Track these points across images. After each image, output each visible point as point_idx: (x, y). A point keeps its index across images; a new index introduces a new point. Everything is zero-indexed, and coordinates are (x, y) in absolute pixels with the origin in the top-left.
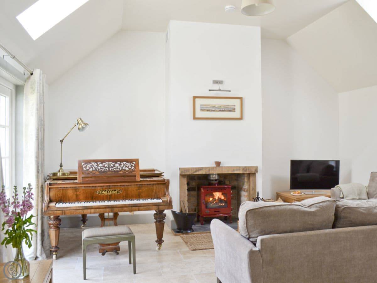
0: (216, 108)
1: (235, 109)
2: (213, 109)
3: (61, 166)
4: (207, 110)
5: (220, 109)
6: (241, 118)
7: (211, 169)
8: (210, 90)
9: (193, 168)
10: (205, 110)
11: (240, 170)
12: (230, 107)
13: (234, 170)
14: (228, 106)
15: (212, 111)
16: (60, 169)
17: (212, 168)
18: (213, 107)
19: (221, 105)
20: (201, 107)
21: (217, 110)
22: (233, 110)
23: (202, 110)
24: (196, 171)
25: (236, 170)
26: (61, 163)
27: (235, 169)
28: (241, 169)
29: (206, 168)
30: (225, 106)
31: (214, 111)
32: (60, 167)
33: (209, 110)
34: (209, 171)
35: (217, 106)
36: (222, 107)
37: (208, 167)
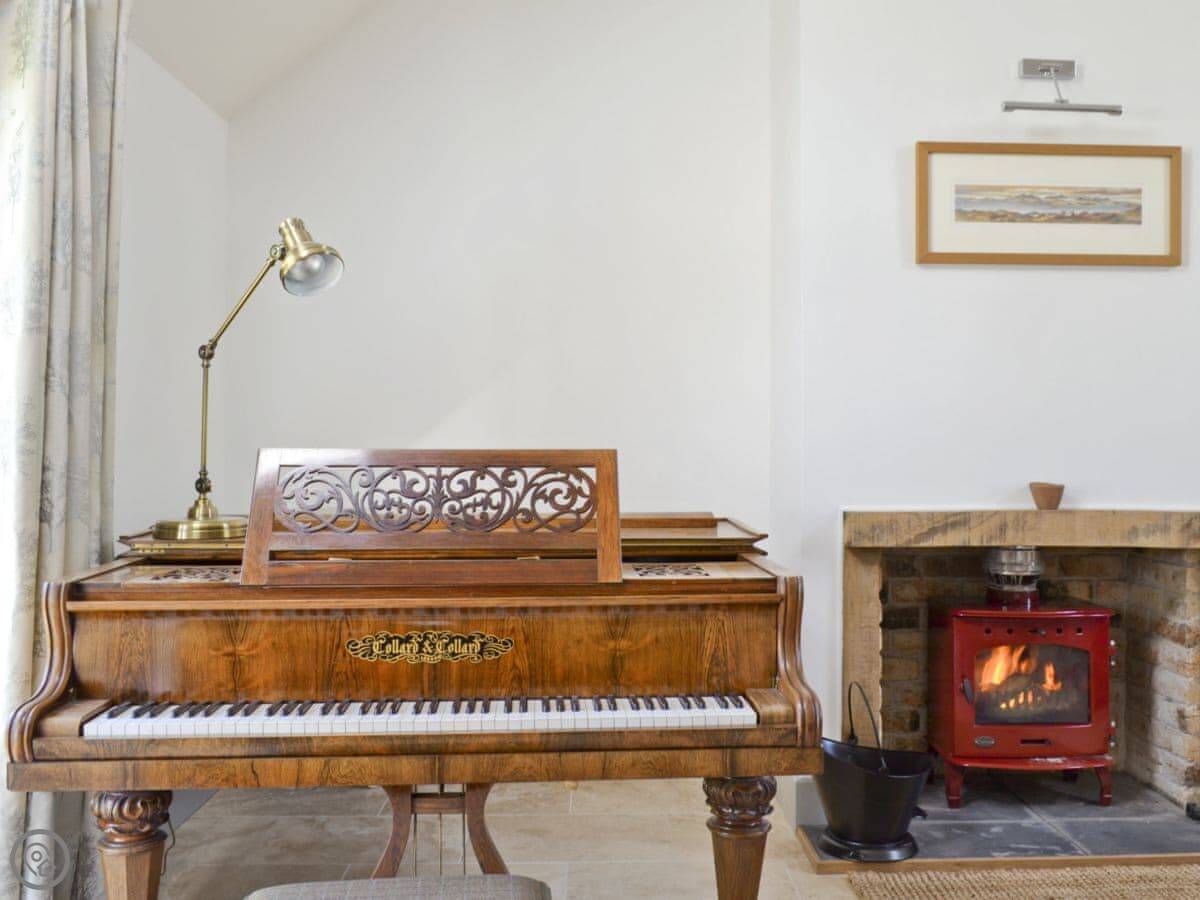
0: (1040, 202)
1: (1138, 209)
2: (1024, 211)
3: (203, 486)
4: (994, 217)
5: (1058, 211)
6: (1172, 260)
7: (1010, 519)
8: (1009, 107)
9: (916, 514)
10: (981, 213)
11: (1166, 529)
12: (1111, 197)
13: (1134, 531)
14: (1103, 191)
15: (1014, 218)
16: (197, 503)
17: (1020, 517)
18: (1024, 199)
19: (1066, 188)
20: (958, 201)
21: (1043, 215)
22: (1130, 218)
23: (961, 215)
24: (932, 532)
25: (1150, 531)
26: (204, 472)
27: (1141, 526)
28: (1175, 527)
29: (983, 516)
30: (1084, 195)
31: (1028, 218)
32: (197, 494)
33: (1004, 216)
34: (1001, 530)
35: (1045, 193)
36: (1068, 200)
37: (996, 513)
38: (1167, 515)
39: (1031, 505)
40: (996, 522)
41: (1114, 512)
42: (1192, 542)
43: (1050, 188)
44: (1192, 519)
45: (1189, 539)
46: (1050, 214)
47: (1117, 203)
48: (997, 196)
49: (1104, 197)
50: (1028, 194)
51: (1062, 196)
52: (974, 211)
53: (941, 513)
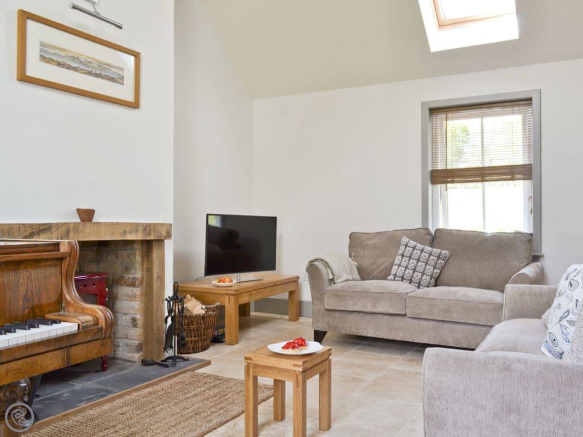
0: (81, 62)
1: (123, 78)
2: (74, 65)
4: (59, 64)
5: (90, 70)
6: (135, 105)
10: (52, 60)
11: (137, 231)
12: (112, 69)
13: (125, 232)
14: (109, 65)
15: (69, 67)
17: (76, 226)
18: (74, 58)
19: (94, 59)
20: (41, 50)
21: (82, 70)
22: (119, 81)
23: (43, 58)
25: (131, 232)
27: (128, 229)
30: (101, 65)
31: (75, 69)
33: (64, 65)
34: (67, 233)
35: (83, 58)
36: (94, 65)
37: (65, 223)
38: (138, 225)
39: (78, 220)
40: (64, 228)
41: (117, 223)
42: (147, 237)
43: (86, 56)
44: (146, 226)
45: (145, 235)
46: (86, 70)
47: (114, 72)
48: (62, 54)
49: (109, 68)
50: (76, 57)
51: (91, 62)
52: (49, 58)
53: (37, 224)
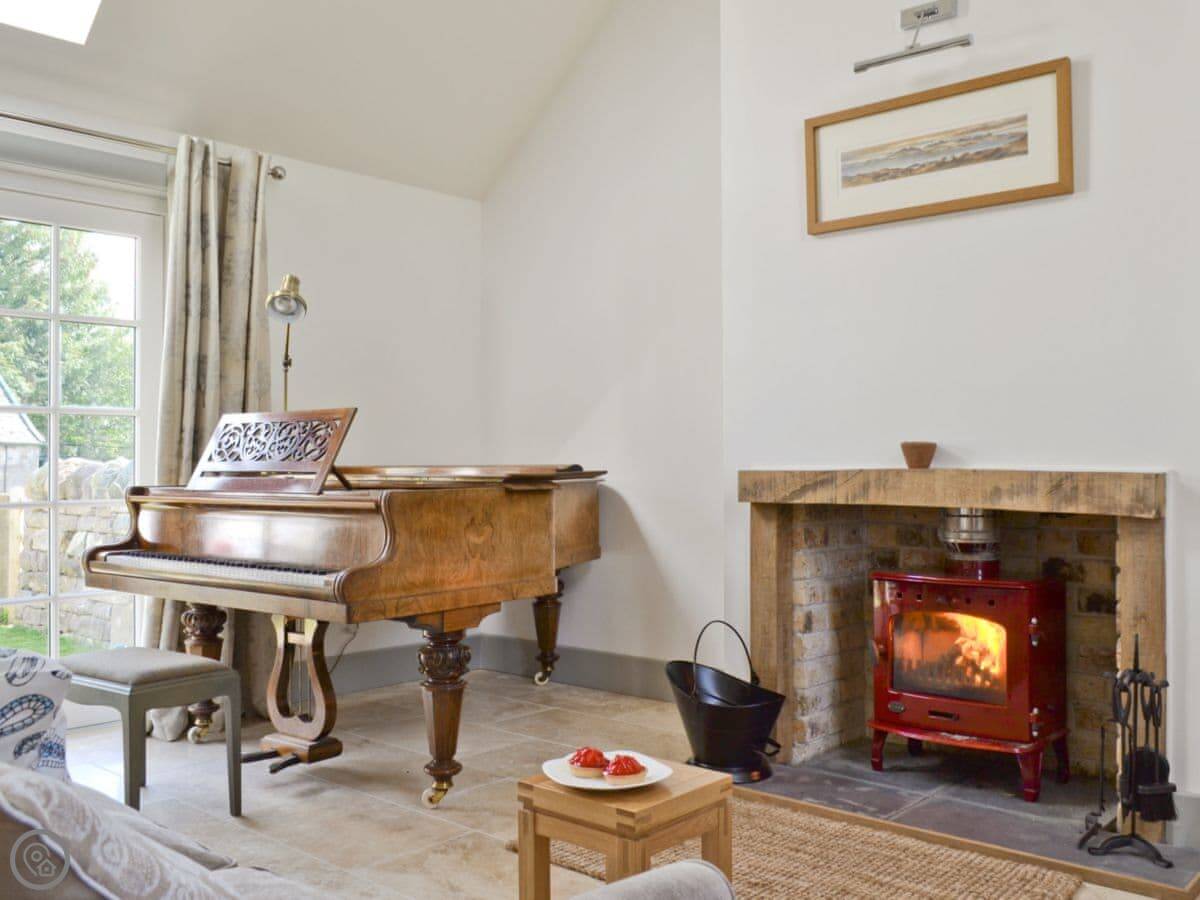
0: (920, 153)
1: (1023, 139)
2: (904, 166)
4: (877, 177)
5: (939, 159)
6: (1063, 188)
7: (873, 480)
8: (861, 68)
9: (792, 473)
10: (864, 176)
11: (1032, 490)
12: (994, 132)
13: (997, 492)
14: (985, 127)
15: (895, 174)
17: (882, 475)
18: (904, 153)
19: (946, 133)
20: (843, 170)
21: (923, 166)
22: (1015, 150)
23: (848, 181)
24: (804, 489)
25: (1012, 493)
27: (1005, 485)
28: (1042, 486)
29: (848, 475)
30: (964, 137)
31: (909, 172)
33: (887, 174)
34: (864, 489)
35: (923, 143)
36: (948, 144)
37: (861, 471)
38: (1034, 475)
40: (859, 479)
41: (975, 471)
43: (928, 136)
44: (1061, 480)
46: (931, 163)
47: (1000, 137)
48: (880, 156)
49: (984, 133)
50: (908, 147)
51: (942, 142)
52: (859, 175)
53: (811, 472)
